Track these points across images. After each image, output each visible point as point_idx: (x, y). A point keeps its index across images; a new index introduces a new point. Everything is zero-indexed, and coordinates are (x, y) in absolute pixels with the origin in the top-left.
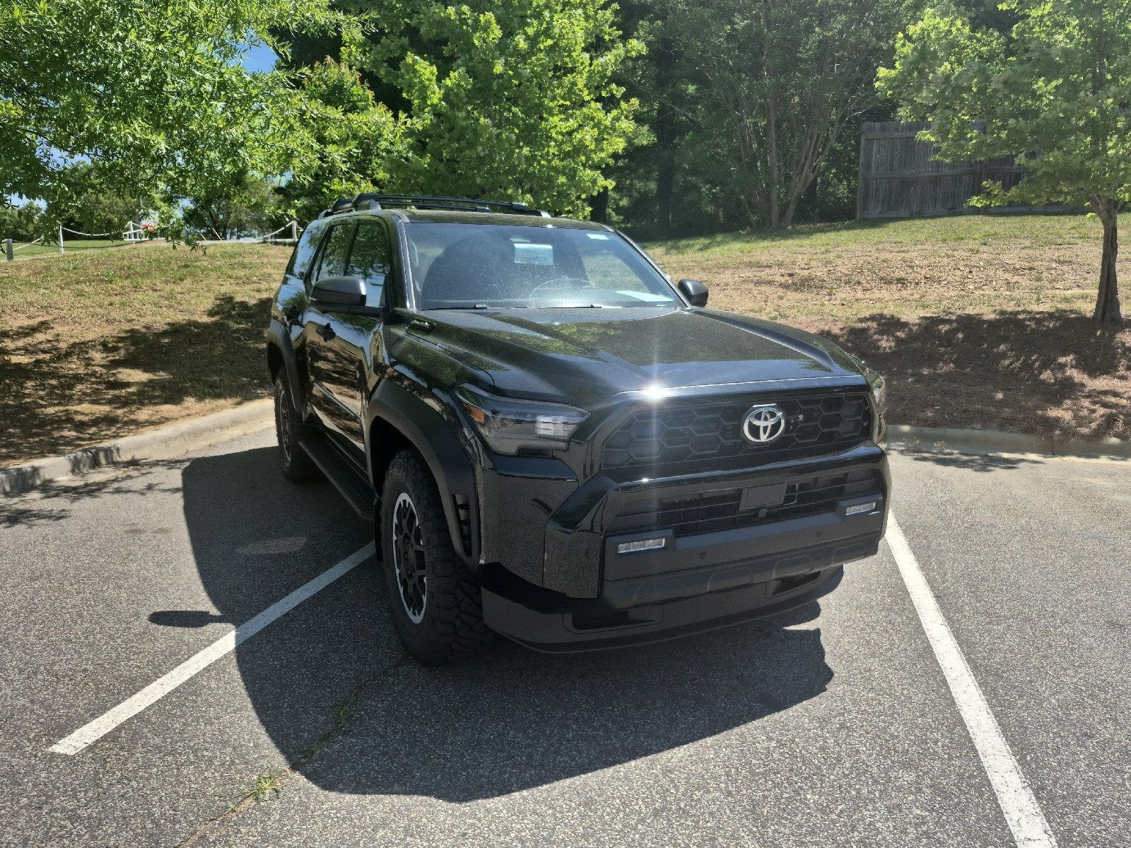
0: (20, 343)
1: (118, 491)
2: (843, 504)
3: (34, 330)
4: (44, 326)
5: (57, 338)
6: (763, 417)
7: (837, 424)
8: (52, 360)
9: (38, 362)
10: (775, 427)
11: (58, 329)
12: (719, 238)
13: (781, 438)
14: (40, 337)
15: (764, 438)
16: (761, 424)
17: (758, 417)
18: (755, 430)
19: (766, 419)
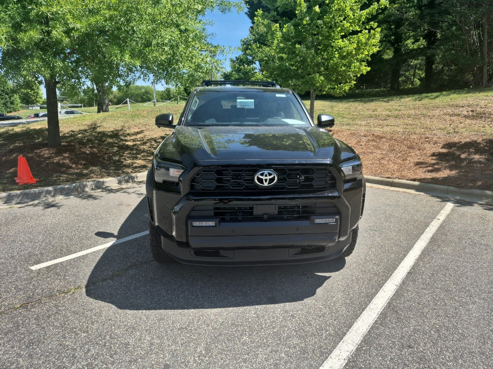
0: (132, 138)
1: (125, 192)
2: (313, 217)
3: (138, 133)
4: (142, 132)
5: (145, 136)
6: (264, 175)
7: (312, 181)
8: (141, 145)
9: (135, 145)
10: (272, 180)
11: (146, 133)
12: (444, 93)
13: (274, 185)
14: (139, 136)
15: (266, 184)
16: (264, 178)
17: (262, 175)
18: (260, 180)
19: (266, 176)
